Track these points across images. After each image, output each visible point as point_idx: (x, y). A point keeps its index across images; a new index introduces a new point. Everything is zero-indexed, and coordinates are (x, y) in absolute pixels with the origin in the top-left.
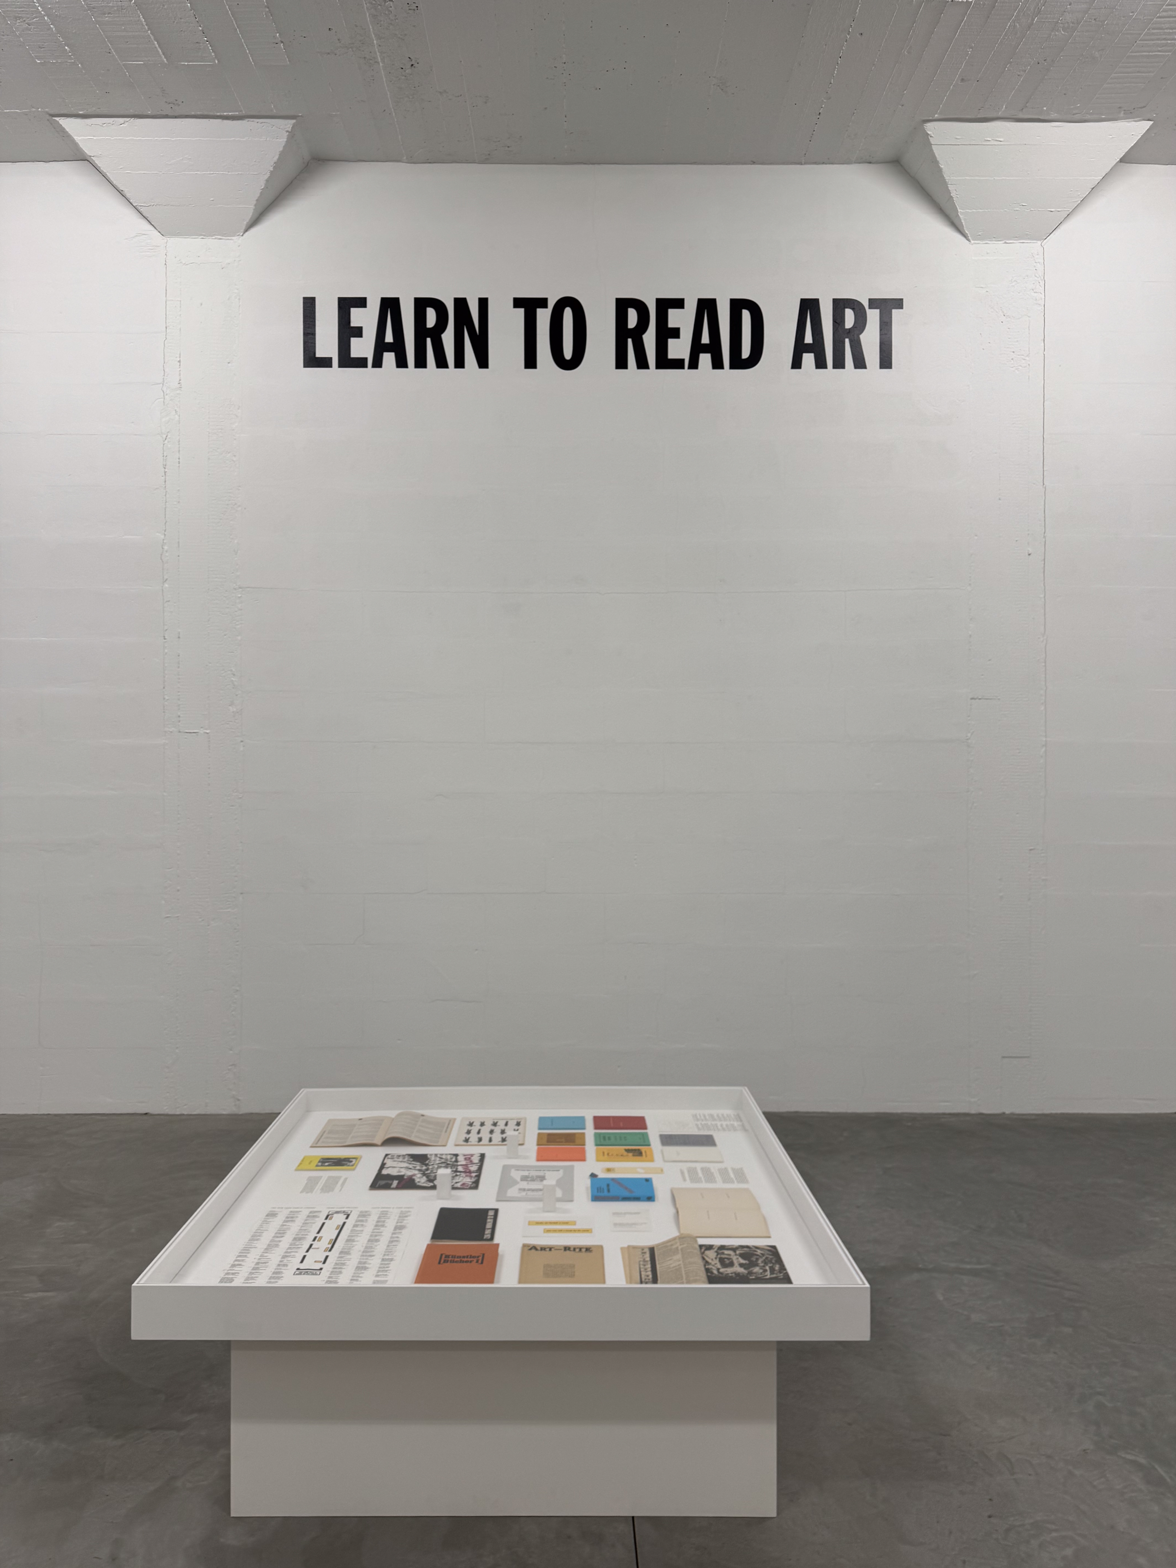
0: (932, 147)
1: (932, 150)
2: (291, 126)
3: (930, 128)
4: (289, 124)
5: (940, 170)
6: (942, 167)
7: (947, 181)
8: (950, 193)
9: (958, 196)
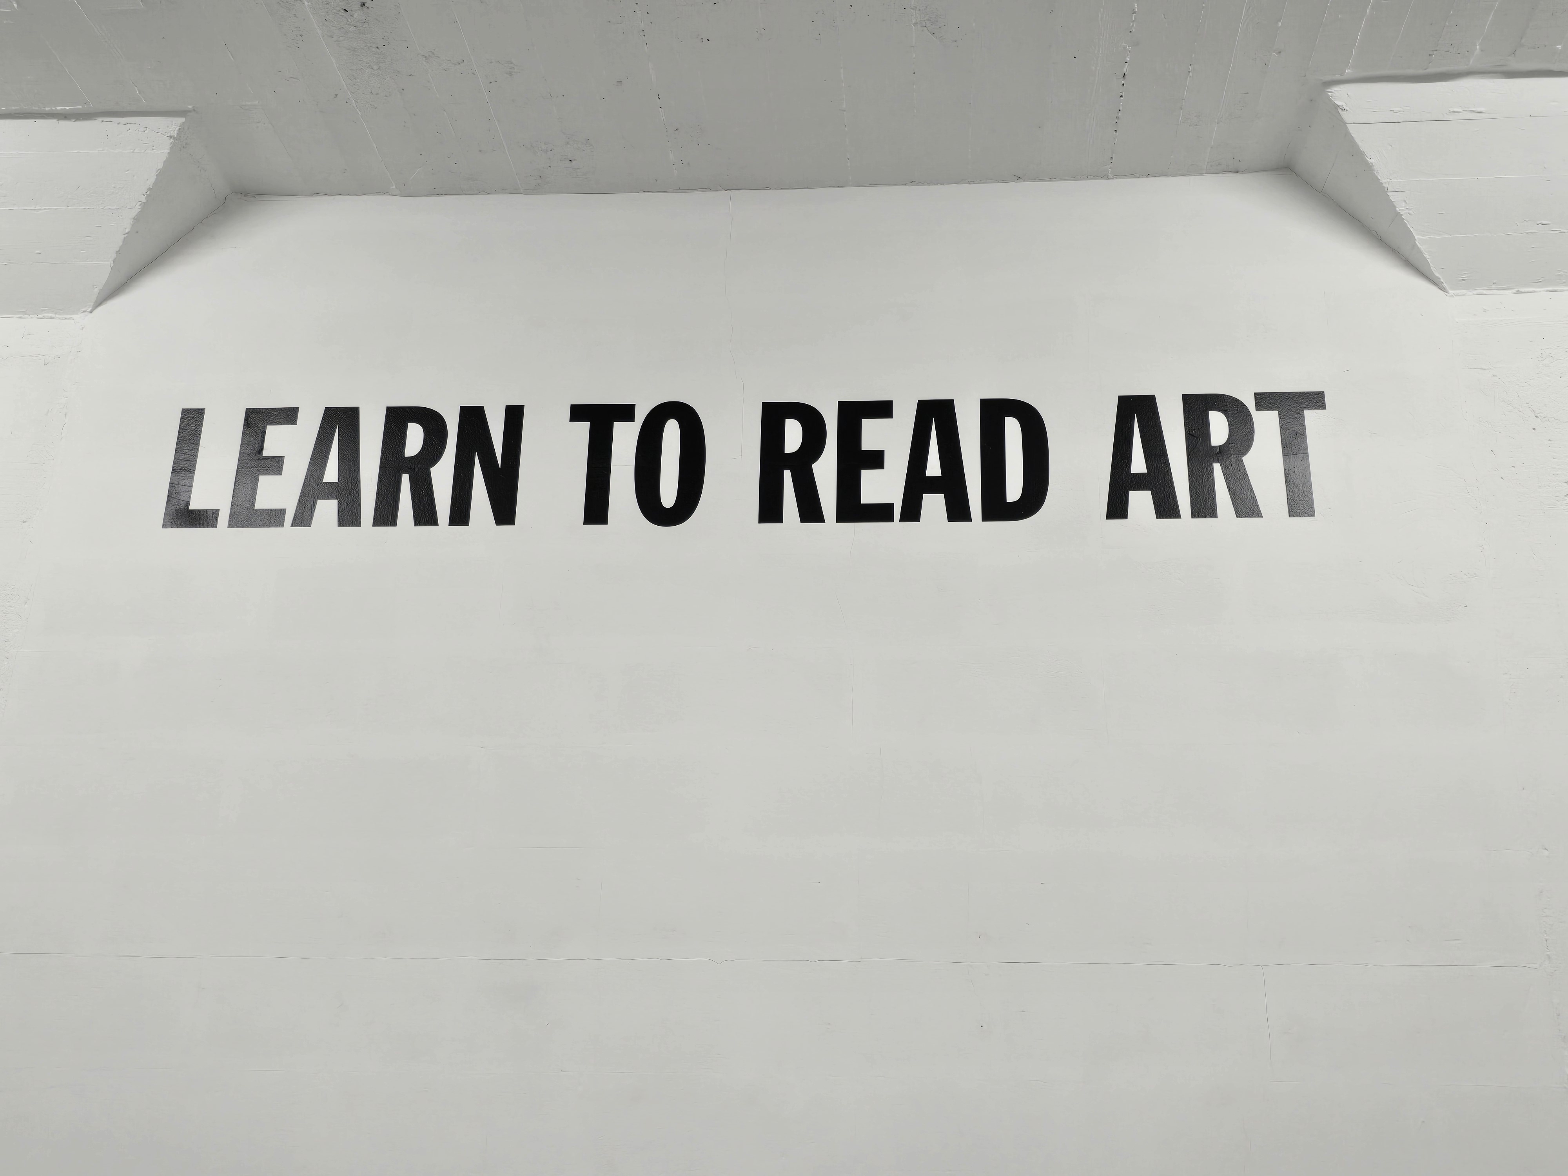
0: (1347, 128)
1: (1347, 134)
2: (177, 128)
3: (1340, 95)
4: (173, 125)
5: (1369, 167)
6: (1371, 161)
7: (1385, 185)
8: (1395, 207)
9: (1411, 212)
